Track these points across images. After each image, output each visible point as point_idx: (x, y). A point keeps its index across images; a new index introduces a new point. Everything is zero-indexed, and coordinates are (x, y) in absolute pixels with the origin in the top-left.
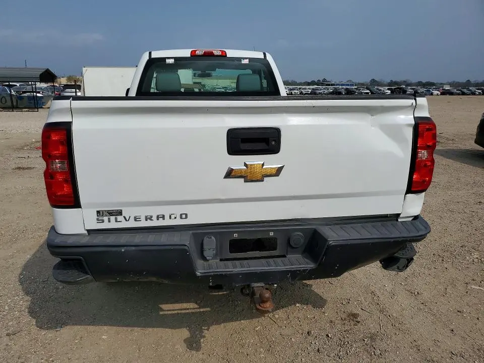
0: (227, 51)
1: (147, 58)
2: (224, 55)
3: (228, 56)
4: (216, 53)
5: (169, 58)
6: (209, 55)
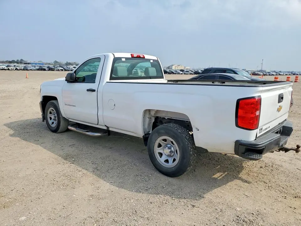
0: (145, 55)
1: (113, 57)
2: (144, 58)
3: (146, 58)
4: (142, 56)
5: (123, 58)
6: (139, 57)
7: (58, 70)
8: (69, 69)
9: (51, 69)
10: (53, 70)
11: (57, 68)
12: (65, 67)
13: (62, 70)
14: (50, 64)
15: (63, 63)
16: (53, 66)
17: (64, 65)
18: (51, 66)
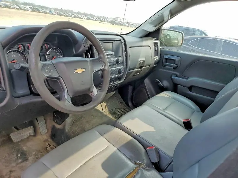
7: (14, 8)
8: (25, 9)
9: (7, 6)
10: (9, 8)
11: (13, 6)
12: (21, 6)
13: (18, 9)
14: (7, 2)
15: (21, 2)
16: (9, 3)
17: (20, 4)
18: (8, 4)
